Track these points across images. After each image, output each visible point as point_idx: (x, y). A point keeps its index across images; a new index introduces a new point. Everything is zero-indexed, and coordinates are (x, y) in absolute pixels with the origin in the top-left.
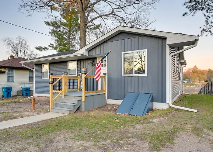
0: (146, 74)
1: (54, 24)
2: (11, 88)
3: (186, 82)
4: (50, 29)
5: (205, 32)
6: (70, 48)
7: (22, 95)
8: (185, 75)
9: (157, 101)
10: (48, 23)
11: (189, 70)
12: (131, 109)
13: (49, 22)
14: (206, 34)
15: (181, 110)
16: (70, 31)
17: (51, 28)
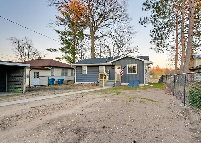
0: (137, 73)
1: (64, 33)
2: (54, 79)
3: (151, 77)
4: (59, 36)
5: (160, 51)
6: (75, 51)
7: (59, 84)
8: (151, 72)
9: (141, 83)
10: (58, 32)
11: (154, 68)
12: (133, 85)
13: (60, 31)
14: (161, 52)
15: (148, 85)
16: (75, 38)
17: (61, 35)
